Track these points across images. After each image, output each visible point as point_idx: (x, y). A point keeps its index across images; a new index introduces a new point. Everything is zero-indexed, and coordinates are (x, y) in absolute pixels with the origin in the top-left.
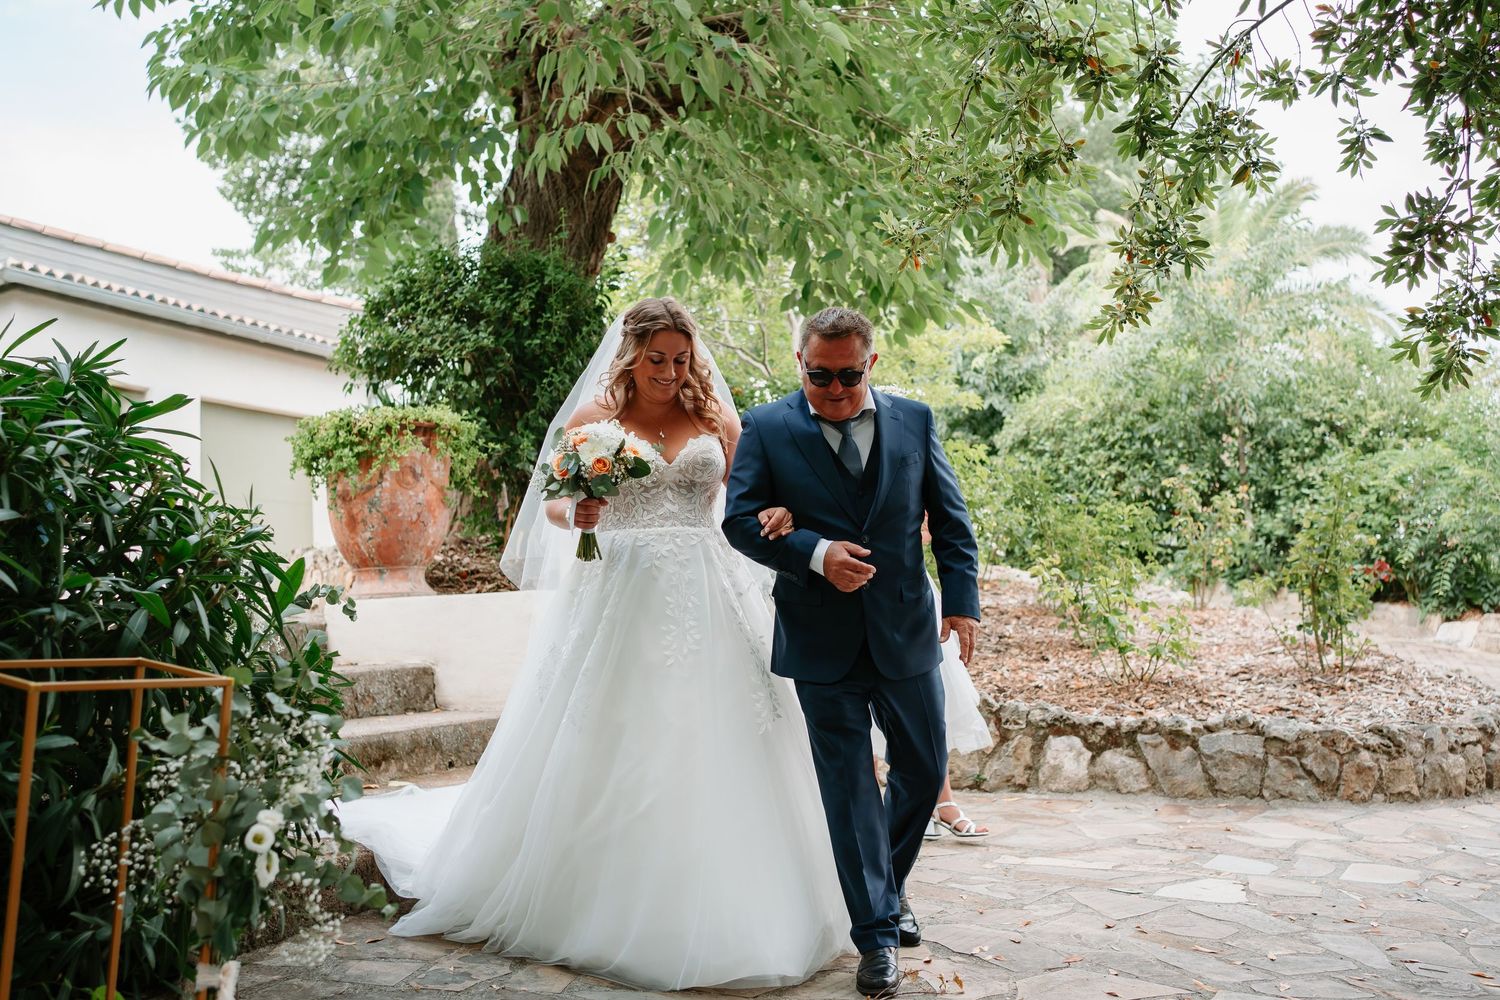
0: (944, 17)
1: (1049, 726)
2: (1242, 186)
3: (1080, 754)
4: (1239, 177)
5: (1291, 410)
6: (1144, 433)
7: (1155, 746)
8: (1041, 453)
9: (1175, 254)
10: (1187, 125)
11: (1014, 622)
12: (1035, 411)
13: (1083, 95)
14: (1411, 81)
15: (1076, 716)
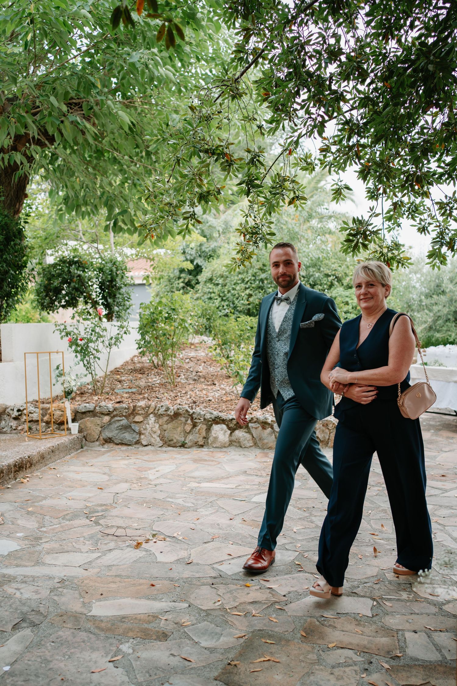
0: (163, 132)
1: (213, 420)
2: (292, 206)
3: (226, 432)
4: (290, 203)
5: (319, 269)
6: (260, 277)
7: (256, 428)
8: (218, 284)
9: (261, 239)
10: (268, 182)
11: (203, 364)
12: (216, 266)
13: (224, 169)
14: (358, 170)
15: (223, 415)
